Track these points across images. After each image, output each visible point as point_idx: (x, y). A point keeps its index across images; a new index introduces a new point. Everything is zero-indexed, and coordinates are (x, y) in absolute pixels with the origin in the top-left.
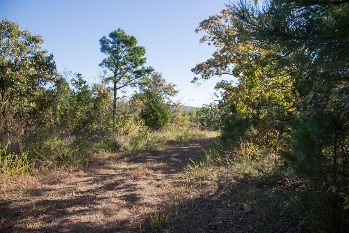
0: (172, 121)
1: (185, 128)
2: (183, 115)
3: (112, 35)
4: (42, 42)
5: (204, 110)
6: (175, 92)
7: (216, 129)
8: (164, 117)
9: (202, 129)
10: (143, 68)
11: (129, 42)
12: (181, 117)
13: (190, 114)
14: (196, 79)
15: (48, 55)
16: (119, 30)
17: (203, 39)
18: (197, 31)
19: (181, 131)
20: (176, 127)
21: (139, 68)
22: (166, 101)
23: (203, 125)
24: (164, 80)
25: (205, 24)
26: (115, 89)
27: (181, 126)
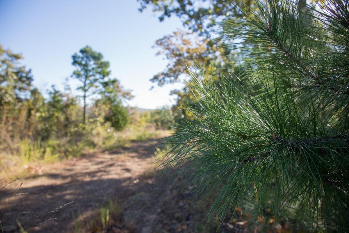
0: (131, 123)
1: (142, 129)
2: (141, 117)
3: (82, 51)
4: (23, 58)
5: (158, 112)
6: (133, 97)
7: (169, 128)
8: (125, 119)
9: (157, 129)
10: (110, 79)
11: (97, 57)
12: (138, 119)
13: (145, 116)
14: (152, 87)
15: (27, 69)
16: (87, 47)
17: (158, 54)
18: (153, 47)
19: (139, 131)
20: (134, 128)
21: (106, 79)
22: (125, 105)
23: (157, 125)
24: (122, 87)
25: (160, 42)
26: (85, 97)
27: (139, 126)
